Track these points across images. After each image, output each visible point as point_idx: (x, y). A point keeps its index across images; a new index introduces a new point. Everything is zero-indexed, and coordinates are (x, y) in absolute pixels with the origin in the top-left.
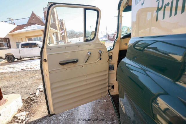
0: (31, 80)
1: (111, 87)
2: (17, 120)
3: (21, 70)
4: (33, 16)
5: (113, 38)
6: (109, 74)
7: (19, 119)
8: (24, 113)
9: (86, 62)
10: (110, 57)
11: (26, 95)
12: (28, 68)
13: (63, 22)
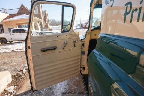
0: (20, 59)
1: (82, 68)
2: (7, 93)
3: (12, 50)
4: (22, 7)
5: (85, 26)
6: (81, 58)
7: (9, 92)
8: (13, 87)
9: (63, 49)
10: (83, 45)
11: (15, 72)
12: (17, 50)
13: (47, 13)
